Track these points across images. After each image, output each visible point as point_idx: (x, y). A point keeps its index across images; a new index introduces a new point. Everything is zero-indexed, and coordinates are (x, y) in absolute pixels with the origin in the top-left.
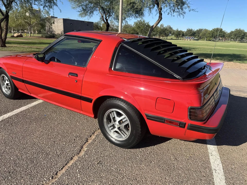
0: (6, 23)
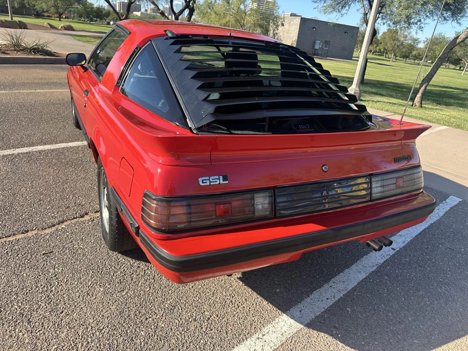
0: (188, 18)
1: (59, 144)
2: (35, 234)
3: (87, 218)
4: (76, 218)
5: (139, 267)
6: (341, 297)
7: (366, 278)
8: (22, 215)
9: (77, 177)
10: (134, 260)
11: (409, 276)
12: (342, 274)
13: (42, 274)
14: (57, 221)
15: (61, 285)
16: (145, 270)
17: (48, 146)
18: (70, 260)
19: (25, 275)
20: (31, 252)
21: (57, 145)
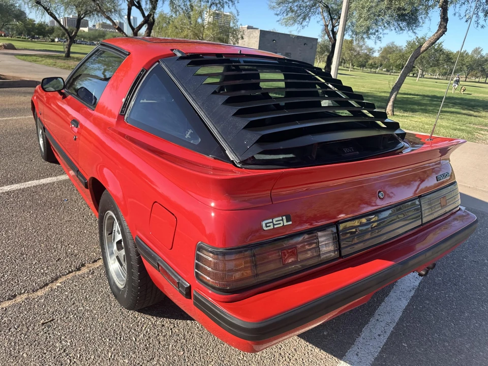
1: (30, 182)
2: (26, 299)
3: (84, 270)
4: (72, 272)
5: (163, 326)
6: (392, 331)
7: (408, 305)
8: (3, 276)
9: (61, 220)
10: (155, 318)
11: (448, 297)
12: (383, 303)
13: (47, 351)
14: (49, 278)
15: (75, 362)
16: (171, 329)
17: (17, 185)
18: (77, 327)
19: (25, 355)
20: (26, 323)
21: (27, 183)
